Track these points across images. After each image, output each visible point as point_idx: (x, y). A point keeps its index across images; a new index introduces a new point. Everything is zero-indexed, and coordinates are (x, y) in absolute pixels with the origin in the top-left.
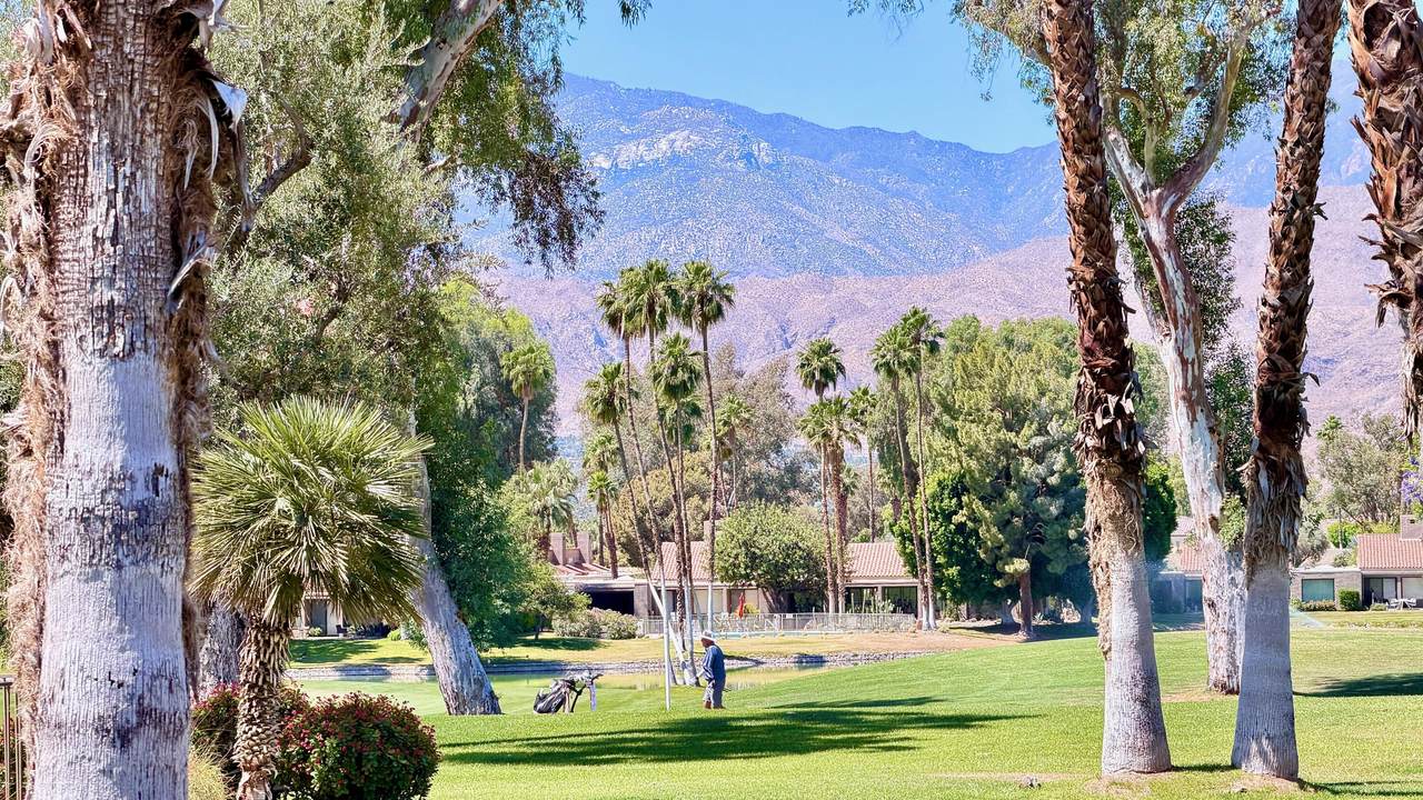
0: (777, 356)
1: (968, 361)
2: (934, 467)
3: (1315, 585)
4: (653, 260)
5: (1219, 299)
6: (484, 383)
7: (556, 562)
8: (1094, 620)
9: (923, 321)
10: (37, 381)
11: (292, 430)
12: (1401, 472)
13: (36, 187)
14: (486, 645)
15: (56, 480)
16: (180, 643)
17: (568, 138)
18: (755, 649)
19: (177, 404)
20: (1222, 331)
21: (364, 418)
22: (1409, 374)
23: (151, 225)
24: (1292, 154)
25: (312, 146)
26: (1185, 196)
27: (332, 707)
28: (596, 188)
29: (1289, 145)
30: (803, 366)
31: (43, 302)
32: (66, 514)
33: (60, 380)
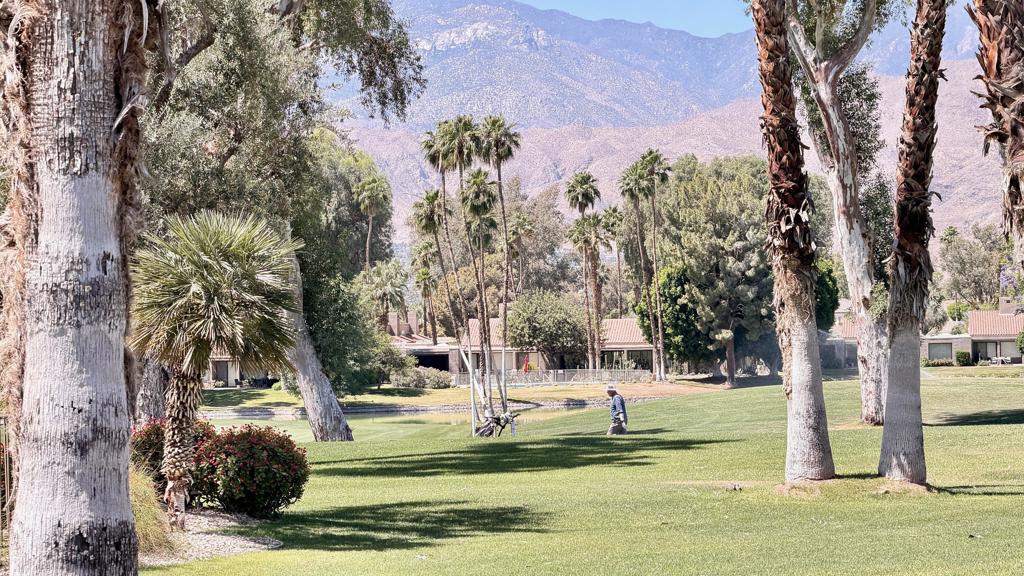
0: (551, 184)
1: (689, 187)
2: (665, 264)
3: (938, 347)
4: (462, 115)
5: (869, 142)
6: (340, 204)
7: (392, 334)
8: (779, 373)
9: (657, 158)
10: (18, 192)
11: (202, 236)
12: (1000, 266)
13: (17, 52)
14: (343, 393)
15: (33, 264)
16: (123, 380)
17: (400, 27)
18: (536, 395)
19: (119, 208)
20: (872, 164)
21: (255, 226)
22: (1006, 190)
23: (100, 79)
24: (922, 34)
25: (216, 30)
26: (845, 67)
27: (232, 435)
28: (422, 62)
29: (920, 27)
30: (570, 191)
31: (22, 135)
32: (40, 287)
33: (35, 191)
